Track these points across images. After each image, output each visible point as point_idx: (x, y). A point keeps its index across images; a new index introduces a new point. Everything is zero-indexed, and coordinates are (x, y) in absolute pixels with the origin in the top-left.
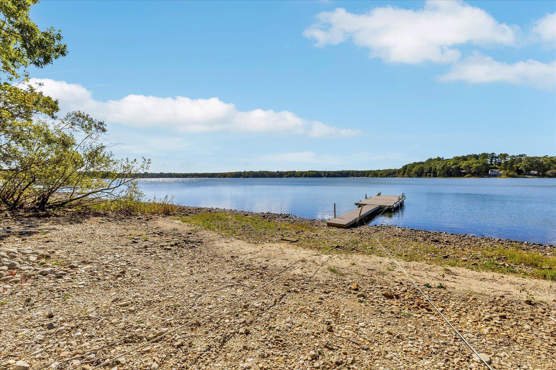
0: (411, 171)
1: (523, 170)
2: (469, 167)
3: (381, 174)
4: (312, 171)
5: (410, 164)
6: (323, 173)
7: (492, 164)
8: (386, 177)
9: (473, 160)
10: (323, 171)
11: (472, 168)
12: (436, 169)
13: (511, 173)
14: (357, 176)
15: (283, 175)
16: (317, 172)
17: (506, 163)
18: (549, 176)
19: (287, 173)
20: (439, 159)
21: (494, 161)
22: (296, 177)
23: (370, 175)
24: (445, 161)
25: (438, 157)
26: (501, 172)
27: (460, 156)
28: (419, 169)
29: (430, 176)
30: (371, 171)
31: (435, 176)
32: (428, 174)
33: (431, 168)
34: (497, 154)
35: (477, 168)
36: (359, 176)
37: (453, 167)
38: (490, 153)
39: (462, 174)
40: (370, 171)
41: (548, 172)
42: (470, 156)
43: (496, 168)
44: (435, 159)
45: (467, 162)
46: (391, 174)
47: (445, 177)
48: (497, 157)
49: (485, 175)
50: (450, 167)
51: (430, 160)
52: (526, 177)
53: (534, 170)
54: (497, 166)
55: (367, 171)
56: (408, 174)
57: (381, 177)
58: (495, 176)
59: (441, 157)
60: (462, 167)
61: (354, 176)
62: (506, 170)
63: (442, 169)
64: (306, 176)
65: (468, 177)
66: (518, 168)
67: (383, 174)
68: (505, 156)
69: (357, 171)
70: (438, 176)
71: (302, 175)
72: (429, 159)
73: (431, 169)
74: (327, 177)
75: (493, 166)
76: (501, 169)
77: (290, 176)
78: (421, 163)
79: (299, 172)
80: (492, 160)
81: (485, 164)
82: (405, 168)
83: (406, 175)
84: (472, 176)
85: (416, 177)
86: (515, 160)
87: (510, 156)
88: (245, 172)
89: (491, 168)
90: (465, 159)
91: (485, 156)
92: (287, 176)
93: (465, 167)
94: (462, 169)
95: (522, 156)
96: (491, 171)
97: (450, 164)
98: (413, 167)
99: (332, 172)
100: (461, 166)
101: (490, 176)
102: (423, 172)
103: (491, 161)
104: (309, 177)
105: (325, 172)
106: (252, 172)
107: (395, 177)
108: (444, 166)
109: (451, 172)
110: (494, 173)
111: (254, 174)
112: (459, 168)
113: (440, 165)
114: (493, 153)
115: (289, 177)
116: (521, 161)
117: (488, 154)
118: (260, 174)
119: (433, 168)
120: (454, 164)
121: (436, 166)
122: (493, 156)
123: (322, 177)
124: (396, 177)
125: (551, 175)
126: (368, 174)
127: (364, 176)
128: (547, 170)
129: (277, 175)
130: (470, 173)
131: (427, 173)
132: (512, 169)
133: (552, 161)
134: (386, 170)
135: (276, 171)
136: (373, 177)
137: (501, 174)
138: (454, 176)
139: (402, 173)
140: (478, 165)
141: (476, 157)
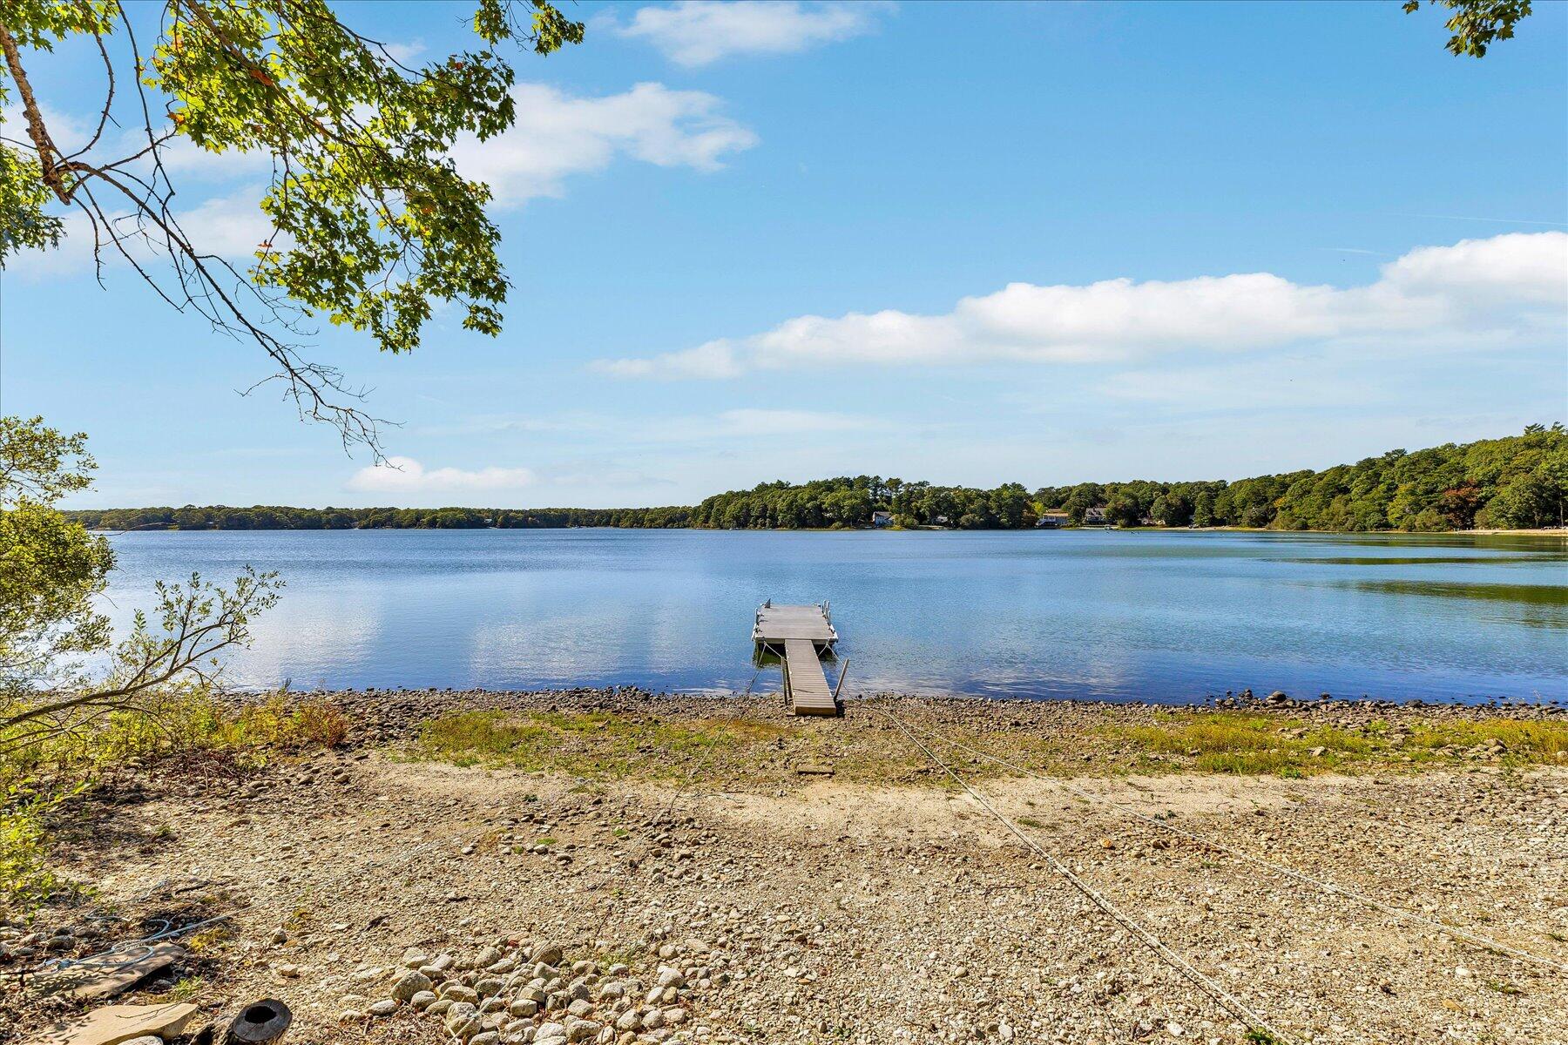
0: (723, 513)
1: (927, 513)
2: (837, 505)
3: (652, 521)
4: (452, 509)
5: (720, 496)
6: (491, 515)
7: (877, 501)
8: (665, 526)
9: (843, 492)
10: (489, 511)
11: (843, 508)
12: (776, 509)
13: (909, 521)
14: (588, 526)
15: (352, 520)
16: (469, 511)
17: (900, 498)
18: (965, 528)
19: (366, 513)
20: (780, 486)
21: (879, 493)
22: (399, 526)
23: (624, 522)
24: (793, 492)
25: (779, 481)
26: (893, 518)
27: (821, 479)
28: (741, 509)
29: (764, 525)
30: (625, 512)
31: (774, 526)
32: (760, 521)
33: (766, 506)
34: (884, 479)
35: (852, 508)
36: (595, 526)
37: (809, 505)
38: (872, 476)
39: (826, 522)
40: (623, 511)
41: (963, 519)
42: (837, 481)
43: (884, 510)
44: (772, 484)
45: (834, 494)
46: (675, 519)
47: (795, 529)
48: (883, 486)
49: (866, 523)
50: (803, 506)
51: (763, 488)
52: (931, 529)
53: (944, 515)
54: (885, 505)
55: (616, 511)
56: (717, 520)
57: (651, 527)
58: (882, 526)
59: (784, 481)
60: (826, 505)
61: (580, 526)
62: (900, 513)
63: (788, 509)
64: (432, 524)
65: (837, 528)
66: (918, 509)
67: (656, 519)
68: (895, 483)
69: (590, 511)
70: (781, 526)
71: (418, 520)
72: (760, 486)
73: (765, 508)
74: (503, 526)
75: (879, 504)
76: (893, 512)
77: (377, 525)
78: (745, 494)
79: (408, 511)
80: (875, 491)
81: (866, 501)
82: (710, 503)
83: (711, 523)
84: (843, 526)
85: (734, 528)
86: (912, 492)
87: (905, 483)
88: (188, 510)
89: (876, 509)
90: (829, 487)
91: (864, 481)
92: (364, 522)
93: (831, 505)
94: (826, 511)
95: (922, 484)
96: (877, 515)
97: (802, 499)
98: (728, 504)
99: (517, 512)
100: (824, 503)
101: (875, 526)
102: (748, 514)
103: (875, 494)
104: (444, 526)
105: (495, 513)
106: (220, 508)
107: (685, 527)
108: (792, 502)
109: (805, 516)
110: (880, 520)
111: (229, 519)
112: (819, 509)
113: (784, 500)
114: (877, 477)
115: (374, 527)
116: (922, 495)
117: (868, 478)
118: (258, 515)
119: (770, 506)
120: (812, 498)
121: (776, 502)
122: (877, 484)
123: (486, 526)
124: (688, 526)
125: (967, 524)
126: (619, 520)
127: (607, 524)
128: (963, 513)
129: (328, 522)
130: (840, 518)
131: (758, 518)
132: (909, 511)
133: (966, 497)
134: (663, 510)
135: (321, 507)
136: (632, 527)
137: (892, 522)
138: (812, 527)
139: (701, 518)
140: (854, 501)
141: (849, 483)
